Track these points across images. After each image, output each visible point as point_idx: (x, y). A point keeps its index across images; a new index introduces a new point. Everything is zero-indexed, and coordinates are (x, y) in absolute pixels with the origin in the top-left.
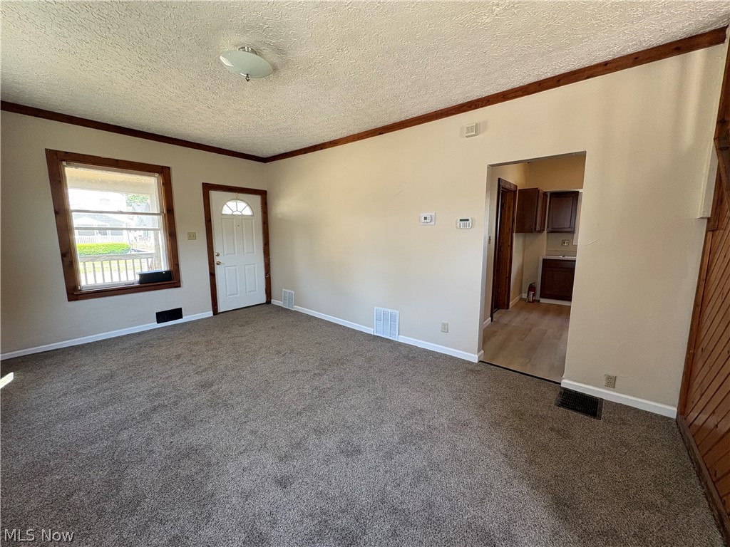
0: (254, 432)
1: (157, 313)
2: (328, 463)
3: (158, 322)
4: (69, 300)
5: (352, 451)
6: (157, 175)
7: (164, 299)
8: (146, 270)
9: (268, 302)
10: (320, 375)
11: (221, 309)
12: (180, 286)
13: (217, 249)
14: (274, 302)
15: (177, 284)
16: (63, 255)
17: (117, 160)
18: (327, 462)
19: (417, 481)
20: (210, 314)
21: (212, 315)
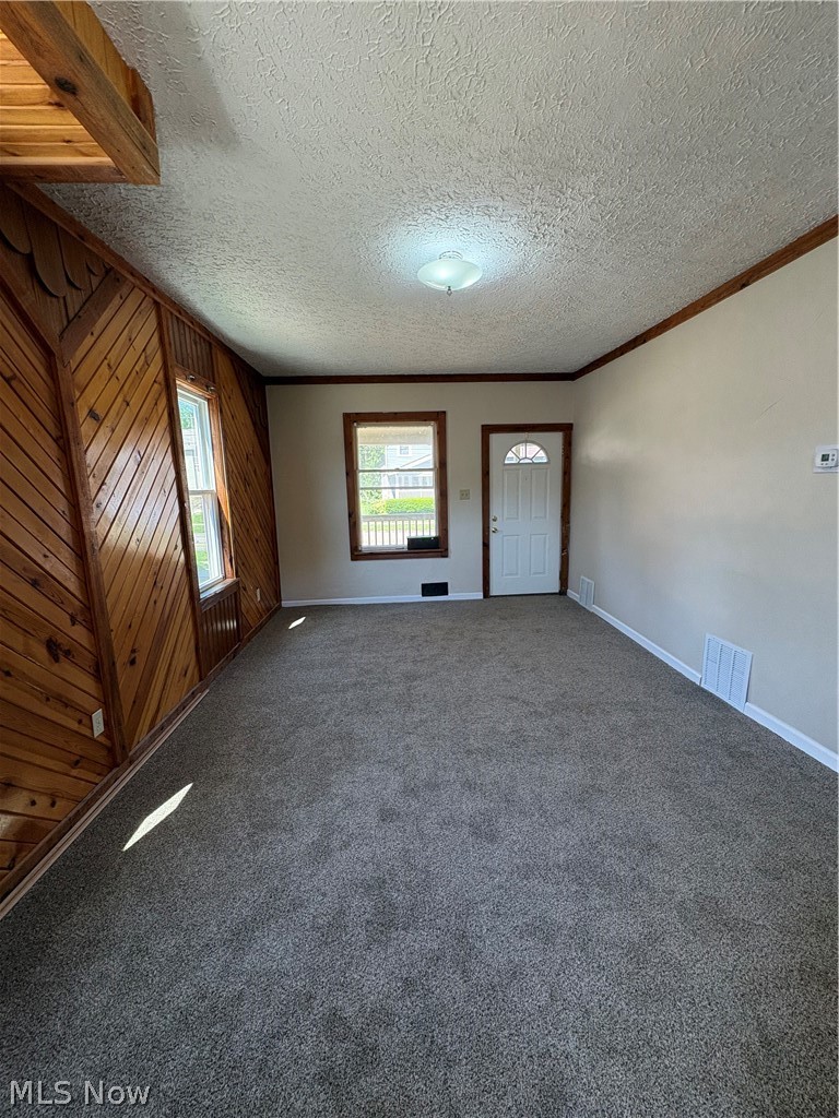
0: (408, 747)
1: (423, 585)
2: (445, 827)
3: (423, 595)
4: (352, 560)
5: (484, 831)
6: (432, 423)
7: (429, 569)
8: (413, 535)
9: (563, 592)
10: (541, 715)
11: (493, 592)
12: (447, 556)
13: (494, 512)
14: (570, 593)
15: (444, 554)
16: (350, 516)
17: (396, 413)
18: (444, 824)
19: (531, 930)
20: (480, 596)
21: (482, 597)
